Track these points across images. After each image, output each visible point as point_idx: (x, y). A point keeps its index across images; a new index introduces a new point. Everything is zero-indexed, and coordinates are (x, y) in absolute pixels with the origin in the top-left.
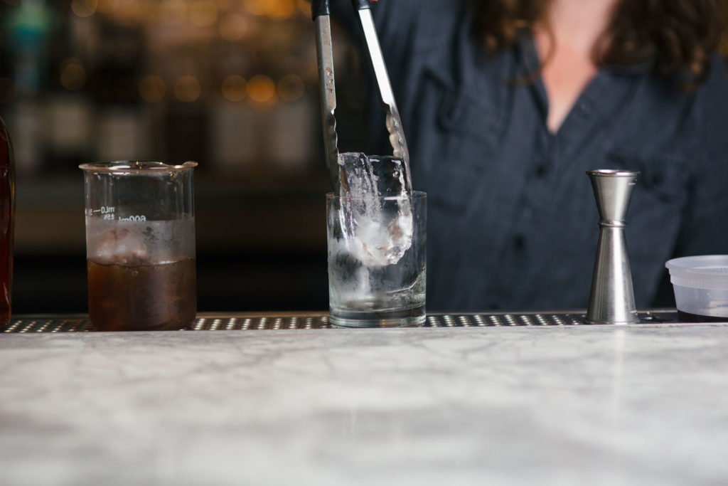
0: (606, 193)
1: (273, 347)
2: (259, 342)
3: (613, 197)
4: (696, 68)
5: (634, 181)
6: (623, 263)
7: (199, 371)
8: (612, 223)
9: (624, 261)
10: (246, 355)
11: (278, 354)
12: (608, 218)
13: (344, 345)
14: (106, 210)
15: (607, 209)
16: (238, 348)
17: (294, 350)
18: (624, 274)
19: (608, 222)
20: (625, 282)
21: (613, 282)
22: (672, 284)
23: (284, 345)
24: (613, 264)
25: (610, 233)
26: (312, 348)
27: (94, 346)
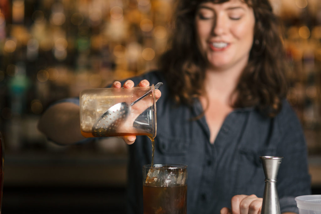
0: (268, 167)
3: (271, 169)
4: (275, 106)
5: (280, 162)
6: (276, 198)
8: (271, 180)
9: (276, 197)
12: (269, 178)
15: (269, 174)
18: (276, 203)
19: (269, 180)
20: (276, 207)
21: (271, 207)
22: (298, 208)
24: (271, 199)
25: (270, 185)
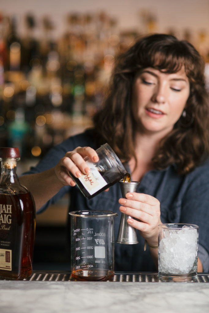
1: (142, 291)
2: (136, 288)
7: (115, 304)
10: (132, 295)
11: (144, 295)
13: (170, 291)
14: (89, 229)
16: (128, 292)
17: (151, 293)
23: (146, 291)
26: (158, 293)
27: (69, 289)
